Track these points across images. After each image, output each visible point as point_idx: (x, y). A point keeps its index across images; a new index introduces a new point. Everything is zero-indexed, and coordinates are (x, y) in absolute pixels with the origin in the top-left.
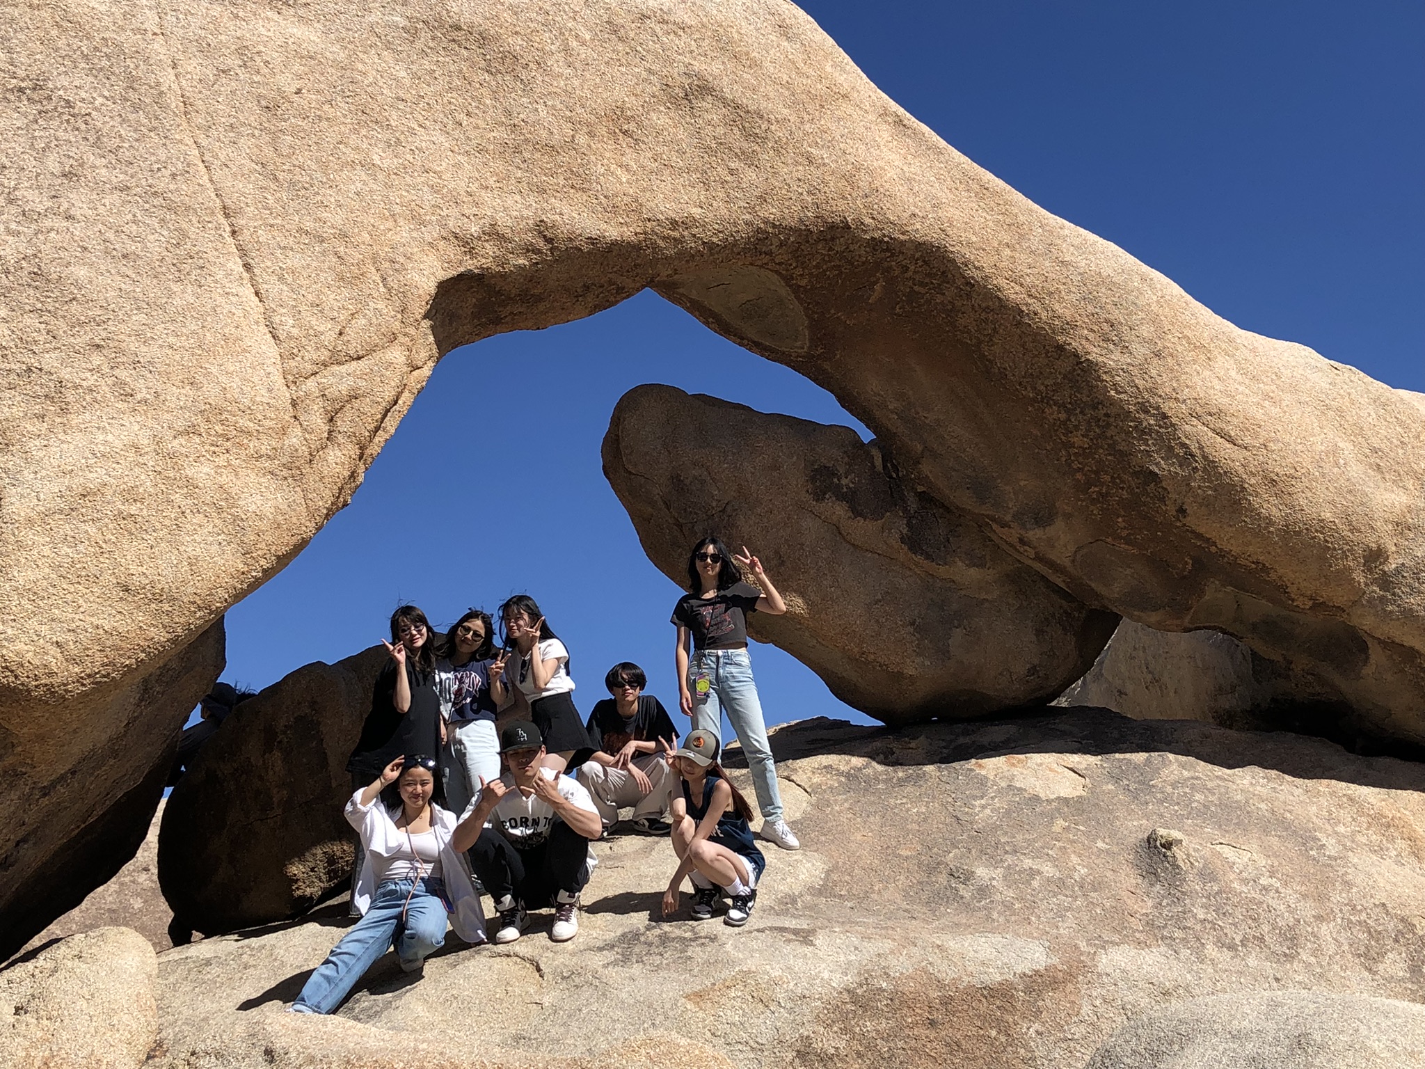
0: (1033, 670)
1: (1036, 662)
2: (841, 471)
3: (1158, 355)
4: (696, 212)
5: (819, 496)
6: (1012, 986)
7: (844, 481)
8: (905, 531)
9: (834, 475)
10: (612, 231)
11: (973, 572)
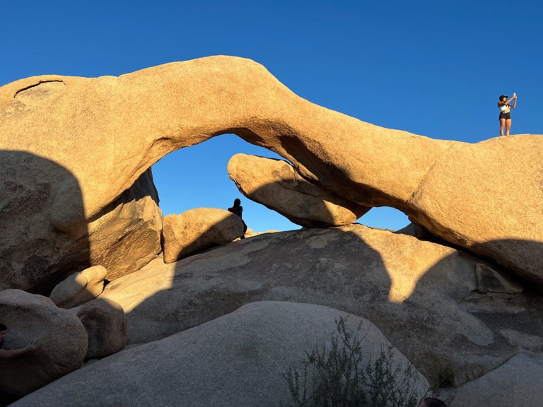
3: (342, 140)
4: (218, 118)
6: (246, 293)
7: (281, 174)
9: (278, 172)
10: (196, 125)
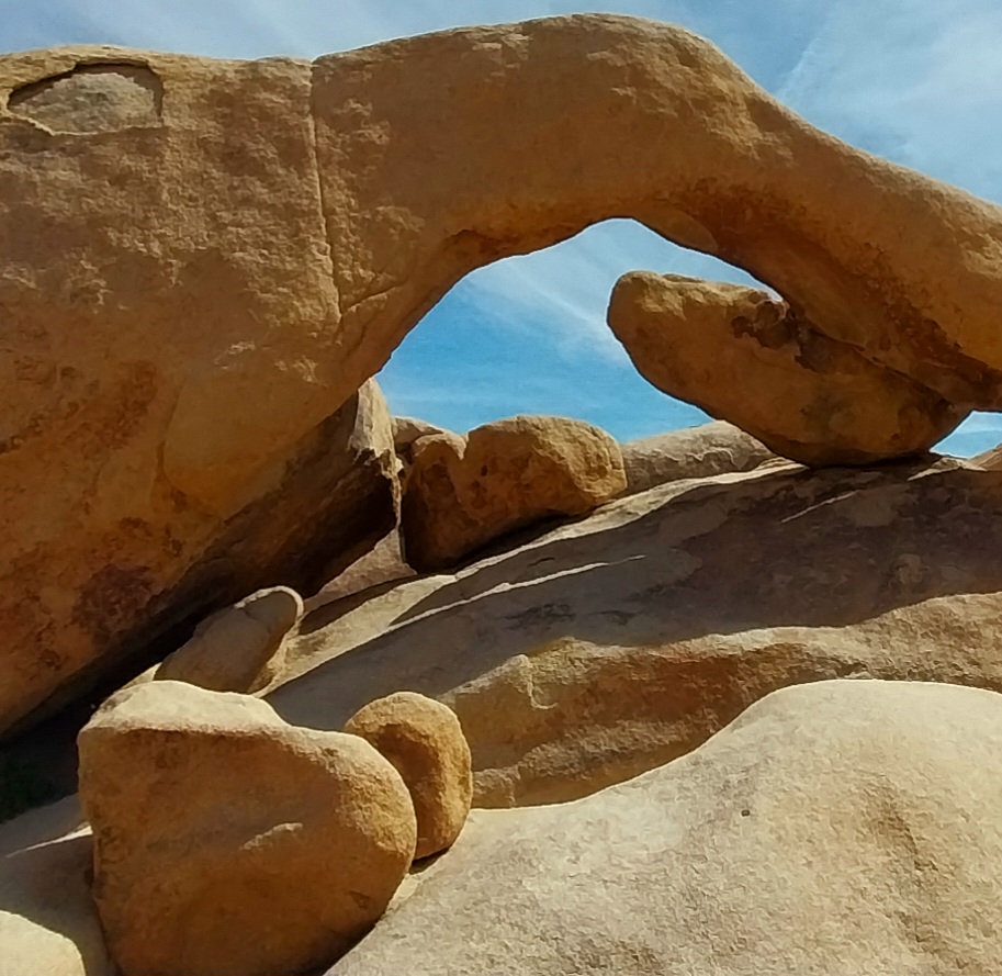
0: (896, 436)
1: (898, 431)
2: (753, 318)
5: (738, 334)
7: (755, 325)
8: (799, 354)
9: (748, 321)
11: (849, 378)
